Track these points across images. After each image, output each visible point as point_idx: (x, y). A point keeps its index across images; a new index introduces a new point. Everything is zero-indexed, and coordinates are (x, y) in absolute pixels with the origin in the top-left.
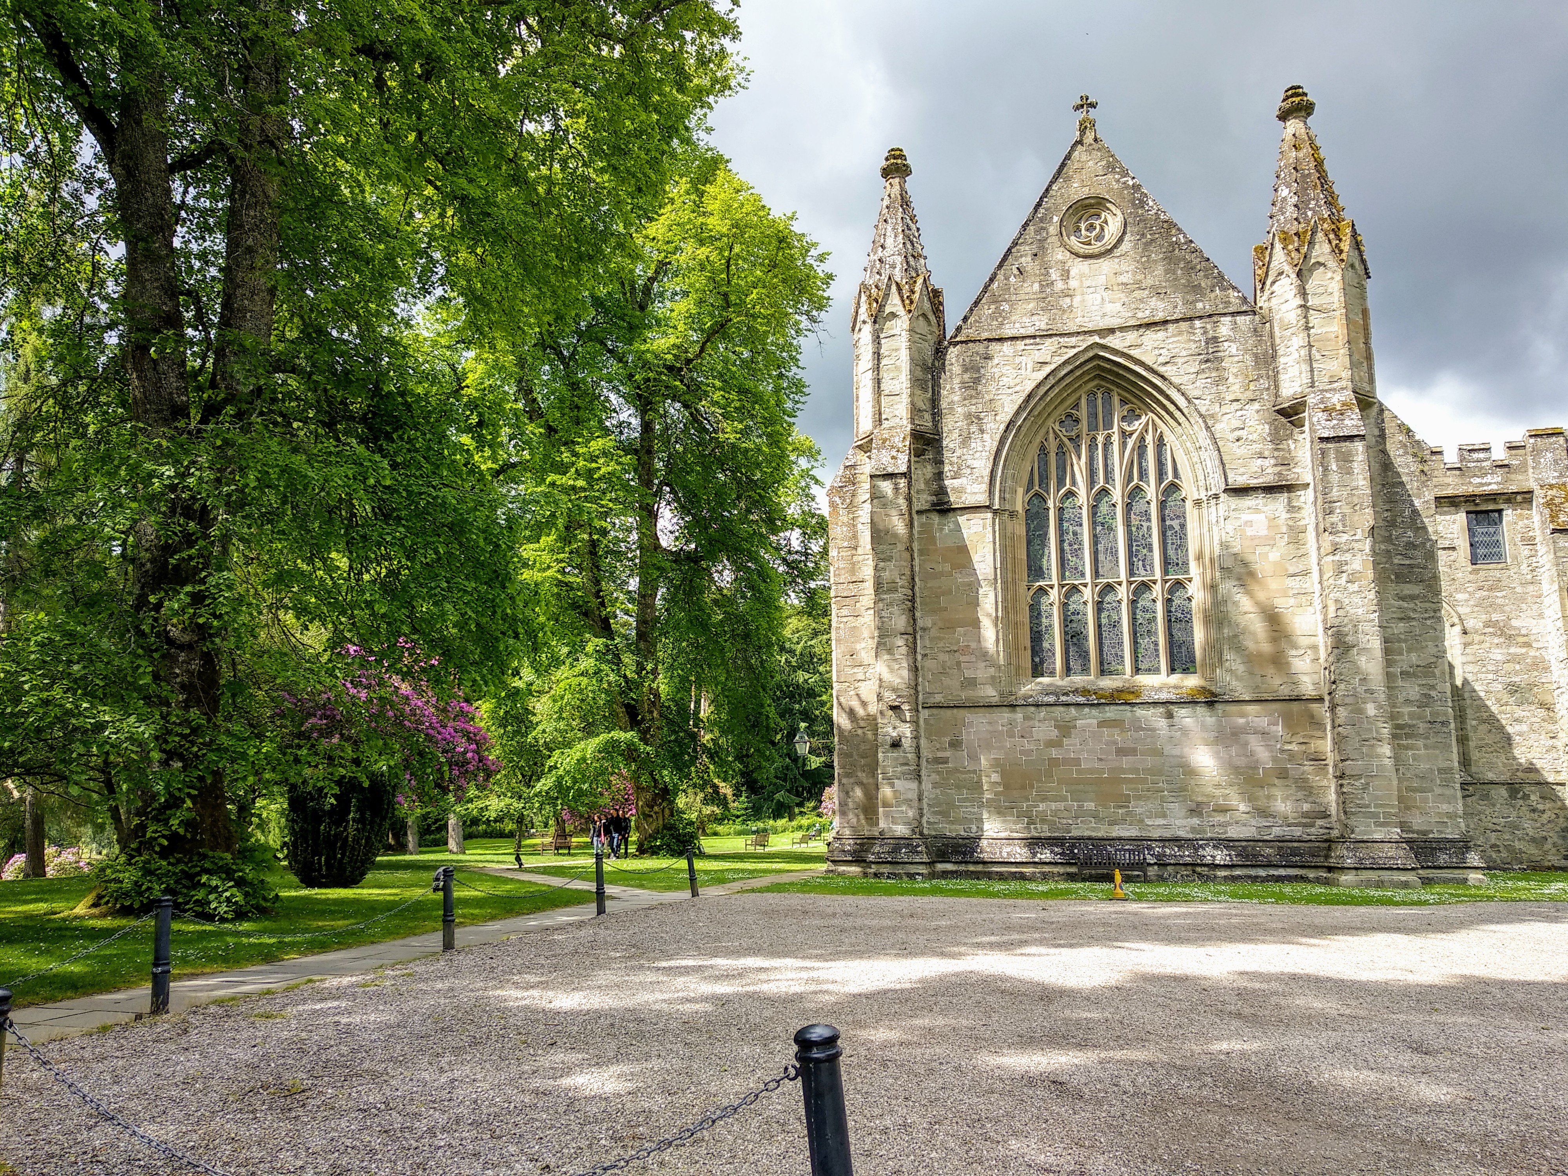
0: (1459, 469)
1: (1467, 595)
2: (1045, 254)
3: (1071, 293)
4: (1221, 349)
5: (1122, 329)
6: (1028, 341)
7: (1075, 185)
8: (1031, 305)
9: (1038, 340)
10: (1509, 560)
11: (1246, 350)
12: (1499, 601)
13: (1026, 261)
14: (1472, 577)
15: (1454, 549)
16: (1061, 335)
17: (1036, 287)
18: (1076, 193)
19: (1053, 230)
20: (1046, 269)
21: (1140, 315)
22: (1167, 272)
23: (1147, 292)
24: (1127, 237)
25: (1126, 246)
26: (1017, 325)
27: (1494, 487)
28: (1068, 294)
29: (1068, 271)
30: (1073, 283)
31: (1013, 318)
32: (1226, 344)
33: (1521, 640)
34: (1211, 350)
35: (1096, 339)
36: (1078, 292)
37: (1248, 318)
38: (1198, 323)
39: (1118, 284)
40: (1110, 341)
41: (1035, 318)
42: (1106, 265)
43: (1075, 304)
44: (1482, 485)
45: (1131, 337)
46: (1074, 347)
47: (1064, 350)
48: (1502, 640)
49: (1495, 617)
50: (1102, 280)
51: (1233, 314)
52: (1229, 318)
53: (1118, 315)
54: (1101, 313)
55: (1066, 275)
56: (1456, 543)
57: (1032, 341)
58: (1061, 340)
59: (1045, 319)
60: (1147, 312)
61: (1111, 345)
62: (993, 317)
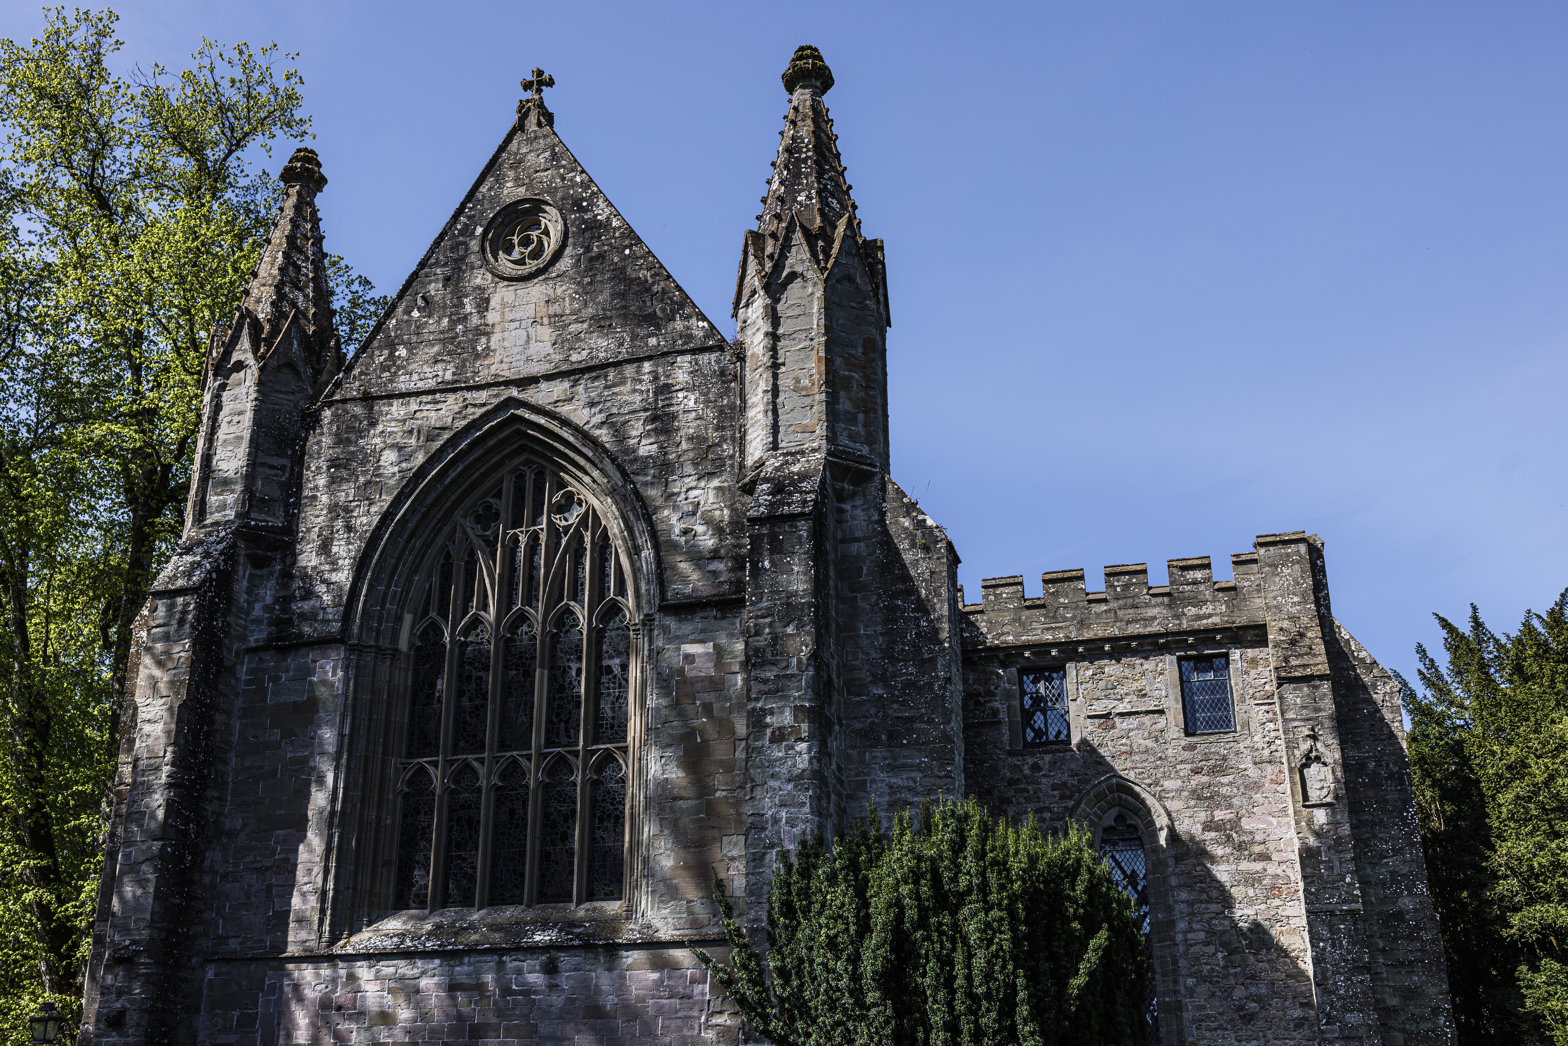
0: (1168, 594)
1: (1179, 783)
2: (460, 279)
3: (488, 329)
4: (674, 402)
5: (549, 377)
6: (425, 398)
7: (509, 184)
8: (436, 349)
9: (438, 396)
10: (1239, 728)
11: (707, 402)
12: (1224, 790)
13: (435, 289)
14: (1187, 755)
15: (1161, 712)
16: (469, 389)
17: (445, 321)
18: (508, 196)
19: (474, 245)
20: (459, 297)
21: (575, 358)
22: (614, 295)
23: (585, 325)
24: (568, 251)
25: (565, 263)
26: (415, 377)
27: (1216, 620)
28: (484, 331)
29: (488, 301)
30: (492, 317)
31: (410, 368)
32: (681, 395)
33: (1257, 849)
34: (660, 404)
35: (514, 392)
36: (497, 329)
37: (713, 356)
38: (647, 366)
39: (550, 317)
40: (533, 395)
41: (440, 366)
42: (537, 291)
43: (493, 345)
44: (1200, 618)
45: (560, 388)
46: (484, 405)
47: (470, 410)
48: (1228, 850)
49: (1220, 815)
50: (530, 311)
51: (693, 352)
52: (688, 358)
53: (547, 358)
54: (524, 357)
55: (483, 305)
56: (1165, 704)
57: (430, 397)
58: (468, 395)
59: (451, 369)
60: (585, 353)
61: (533, 401)
62: (384, 368)
